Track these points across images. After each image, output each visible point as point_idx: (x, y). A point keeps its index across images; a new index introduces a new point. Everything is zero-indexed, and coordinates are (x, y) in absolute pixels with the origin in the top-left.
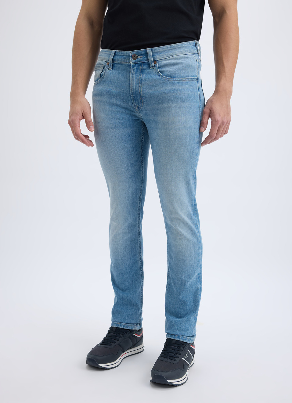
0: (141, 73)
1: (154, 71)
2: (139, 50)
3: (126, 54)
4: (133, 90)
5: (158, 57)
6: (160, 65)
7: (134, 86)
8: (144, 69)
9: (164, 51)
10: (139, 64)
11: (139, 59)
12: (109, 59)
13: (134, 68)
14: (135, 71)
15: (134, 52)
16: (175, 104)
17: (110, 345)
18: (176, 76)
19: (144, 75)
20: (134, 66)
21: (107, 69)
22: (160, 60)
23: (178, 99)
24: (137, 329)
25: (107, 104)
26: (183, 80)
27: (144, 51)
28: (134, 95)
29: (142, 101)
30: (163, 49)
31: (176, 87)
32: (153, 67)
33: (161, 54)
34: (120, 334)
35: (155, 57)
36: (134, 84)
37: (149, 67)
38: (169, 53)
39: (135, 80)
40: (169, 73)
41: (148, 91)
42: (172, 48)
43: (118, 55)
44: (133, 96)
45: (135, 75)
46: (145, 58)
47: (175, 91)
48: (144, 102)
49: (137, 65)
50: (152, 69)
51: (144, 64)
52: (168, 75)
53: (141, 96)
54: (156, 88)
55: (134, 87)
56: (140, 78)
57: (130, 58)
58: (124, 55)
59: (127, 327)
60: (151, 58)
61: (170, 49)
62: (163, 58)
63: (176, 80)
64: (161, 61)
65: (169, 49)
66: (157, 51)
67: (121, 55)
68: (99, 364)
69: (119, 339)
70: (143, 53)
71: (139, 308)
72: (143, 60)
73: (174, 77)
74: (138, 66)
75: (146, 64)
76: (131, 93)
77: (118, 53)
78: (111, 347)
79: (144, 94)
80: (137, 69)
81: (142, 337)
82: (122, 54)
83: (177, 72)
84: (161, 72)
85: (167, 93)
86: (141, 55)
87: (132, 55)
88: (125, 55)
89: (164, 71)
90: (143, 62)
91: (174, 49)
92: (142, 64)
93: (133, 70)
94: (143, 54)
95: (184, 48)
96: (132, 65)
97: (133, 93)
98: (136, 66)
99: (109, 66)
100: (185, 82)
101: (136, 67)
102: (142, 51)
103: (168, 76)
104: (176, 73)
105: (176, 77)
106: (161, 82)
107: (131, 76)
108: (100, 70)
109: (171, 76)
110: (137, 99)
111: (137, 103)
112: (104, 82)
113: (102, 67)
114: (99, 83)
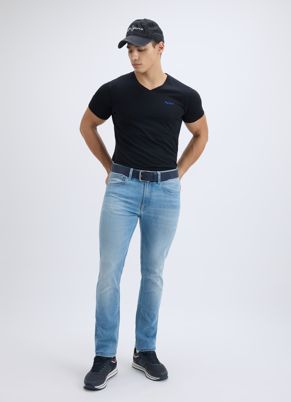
0: (151, 186)
1: (160, 186)
4: (146, 196)
6: (163, 183)
8: (154, 184)
14: (148, 184)
17: (99, 372)
18: (172, 192)
19: (154, 188)
21: (127, 180)
24: (112, 357)
26: (176, 195)
29: (149, 204)
31: (173, 200)
32: (160, 183)
34: (104, 363)
36: (147, 192)
37: (157, 183)
41: (154, 198)
44: (145, 200)
45: (148, 187)
52: (168, 190)
53: (150, 201)
54: (160, 198)
55: (147, 194)
56: (151, 189)
59: (108, 356)
63: (173, 195)
68: (95, 387)
69: (104, 366)
71: (116, 342)
76: (144, 198)
78: (100, 373)
79: (152, 200)
81: (116, 362)
84: (164, 187)
85: (167, 202)
89: (166, 187)
97: (146, 198)
99: (129, 178)
100: (177, 197)
102: (154, 172)
104: (172, 190)
106: (164, 194)
107: (145, 187)
108: (120, 179)
109: (169, 192)
110: (147, 202)
111: (145, 204)
112: (124, 187)
113: (122, 177)
114: (119, 186)
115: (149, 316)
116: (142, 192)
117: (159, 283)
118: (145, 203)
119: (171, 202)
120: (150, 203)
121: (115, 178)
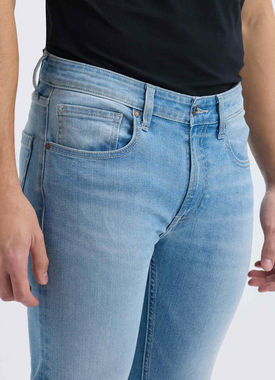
0: (201, 146)
1: (224, 144)
2: (205, 97)
3: (180, 100)
4: (195, 184)
5: (227, 114)
6: (229, 131)
7: (198, 176)
8: (207, 138)
9: (231, 101)
10: (199, 126)
11: (200, 115)
12: (143, 104)
13: (192, 134)
14: (194, 141)
15: (199, 101)
19: (209, 152)
20: (193, 131)
21: (141, 129)
22: (228, 121)
27: (214, 100)
28: (193, 195)
32: (223, 136)
33: (230, 108)
37: (218, 135)
39: (197, 163)
40: (239, 151)
41: (215, 188)
43: (162, 99)
45: (195, 151)
46: (214, 115)
48: (202, 209)
49: (196, 129)
50: (221, 139)
51: (209, 127)
52: (239, 154)
55: (198, 178)
57: (191, 112)
58: (175, 102)
60: (223, 116)
62: (231, 116)
66: (226, 100)
67: (168, 101)
70: (211, 103)
72: (209, 119)
75: (211, 128)
76: (191, 190)
77: (160, 93)
79: (209, 193)
80: (196, 137)
82: (172, 99)
86: (206, 107)
87: (195, 106)
89: (235, 145)
90: (207, 123)
92: (205, 127)
93: (192, 139)
94: (210, 106)
96: (191, 130)
97: (195, 191)
99: (144, 121)
101: (195, 134)
102: (210, 99)
103: (239, 156)
106: (233, 169)
107: (192, 153)
110: (194, 204)
111: (189, 211)
112: (132, 158)
113: (118, 118)
114: (116, 159)
118: (189, 208)
121: (91, 119)
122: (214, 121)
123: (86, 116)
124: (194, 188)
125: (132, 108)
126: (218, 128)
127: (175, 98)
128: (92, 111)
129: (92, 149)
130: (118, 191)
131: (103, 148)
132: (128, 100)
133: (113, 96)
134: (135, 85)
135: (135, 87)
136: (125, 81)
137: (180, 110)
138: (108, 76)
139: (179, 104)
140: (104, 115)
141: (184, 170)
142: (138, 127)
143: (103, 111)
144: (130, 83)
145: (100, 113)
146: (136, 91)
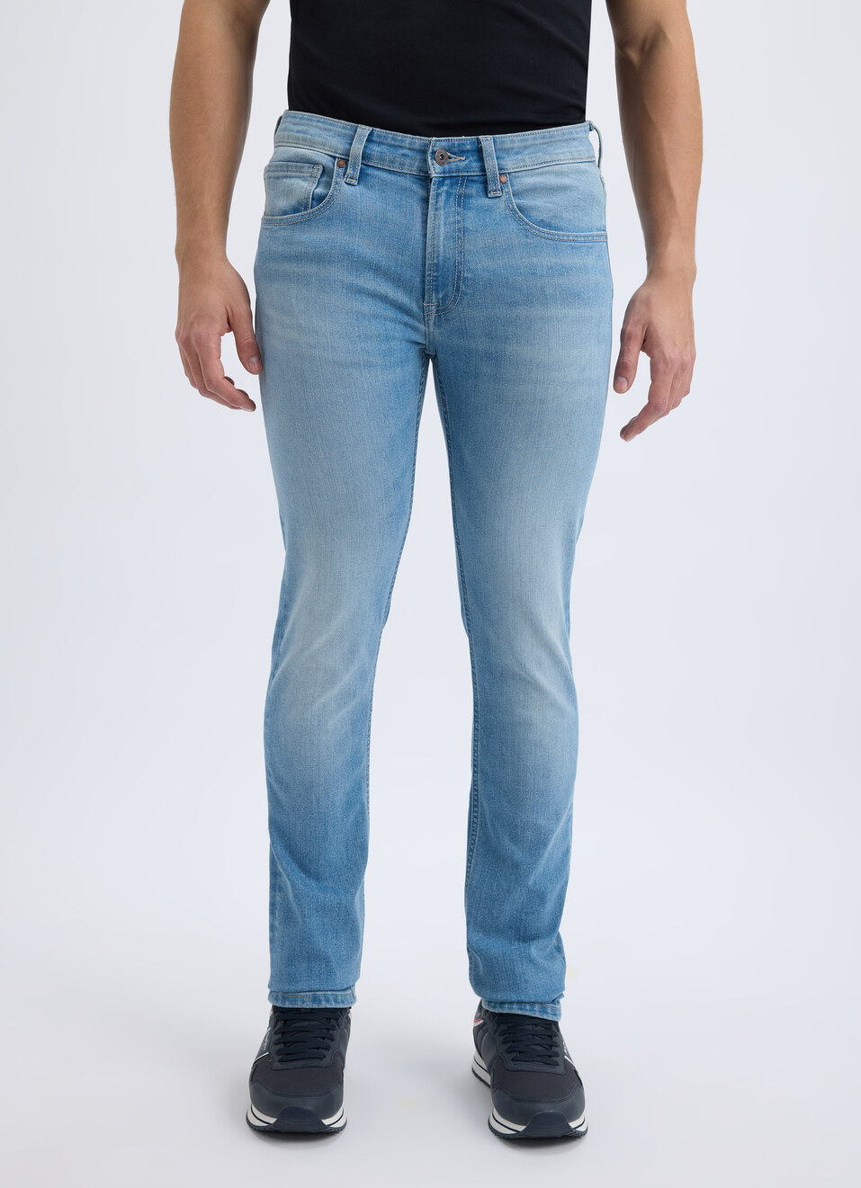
0: (459, 206)
1: (501, 204)
2: (456, 138)
3: (410, 144)
4: (438, 257)
5: (510, 164)
6: (516, 188)
7: (441, 244)
8: (470, 196)
9: (526, 147)
10: (453, 179)
11: (453, 164)
12: (349, 150)
13: (438, 188)
14: (443, 198)
15: (443, 143)
16: (564, 311)
18: (562, 224)
19: (471, 214)
20: (441, 183)
21: (342, 181)
22: (517, 174)
23: (573, 296)
25: (344, 291)
26: (582, 239)
27: (472, 143)
28: (437, 271)
29: (458, 290)
30: (523, 140)
31: (567, 260)
32: (498, 194)
33: (519, 157)
35: (502, 162)
36: (441, 239)
37: (486, 191)
38: (540, 154)
39: (442, 227)
40: (544, 217)
41: (480, 264)
42: (546, 140)
43: (380, 143)
44: (435, 274)
45: (442, 212)
46: (474, 164)
47: (563, 271)
48: (466, 294)
49: (447, 182)
50: (493, 198)
51: (469, 180)
52: (542, 221)
53: (459, 278)
54: (508, 258)
55: (441, 248)
56: (459, 222)
57: (429, 158)
58: (401, 147)
60: (491, 164)
61: (542, 141)
62: (525, 169)
63: (565, 238)
64: (519, 177)
65: (538, 142)
66: (508, 145)
67: (391, 146)
70: (468, 147)
72: (467, 169)
73: (557, 228)
74: (452, 185)
75: (474, 181)
76: (429, 264)
77: (379, 136)
78: (326, 1062)
79: (469, 270)
80: (447, 192)
82: (397, 143)
83: (565, 215)
84: (521, 209)
85: (542, 276)
86: (462, 153)
87: (435, 149)
88: (407, 146)
89: (532, 208)
90: (466, 174)
91: (551, 142)
92: (463, 180)
93: (438, 195)
94: (468, 151)
95: (575, 143)
96: (435, 181)
97: (437, 265)
98: (447, 185)
99: (349, 171)
100: (587, 247)
101: (445, 188)
102: (466, 141)
103: (543, 223)
104: (562, 218)
105: (562, 230)
106: (524, 240)
107: (431, 213)
108: (304, 179)
109: (549, 226)
110: (445, 286)
111: (440, 296)
112: (329, 219)
113: (316, 170)
114: (307, 222)
115: (514, 838)
116: (418, 235)
117: (544, 677)
118: (437, 293)
119: (561, 275)
120: (463, 288)
121: (286, 177)
122: (476, 172)
123: (281, 174)
124: (435, 261)
125: (335, 158)
126: (485, 183)
127: (402, 141)
128: (287, 166)
129: (285, 213)
130: (308, 261)
131: (296, 210)
132: (331, 147)
133: (312, 144)
134: (344, 128)
135: (343, 131)
136: (332, 125)
137: (408, 156)
138: (311, 120)
139: (409, 149)
140: (300, 170)
141: (417, 236)
142: (338, 180)
143: (299, 164)
144: (337, 126)
145: (296, 167)
146: (345, 136)
